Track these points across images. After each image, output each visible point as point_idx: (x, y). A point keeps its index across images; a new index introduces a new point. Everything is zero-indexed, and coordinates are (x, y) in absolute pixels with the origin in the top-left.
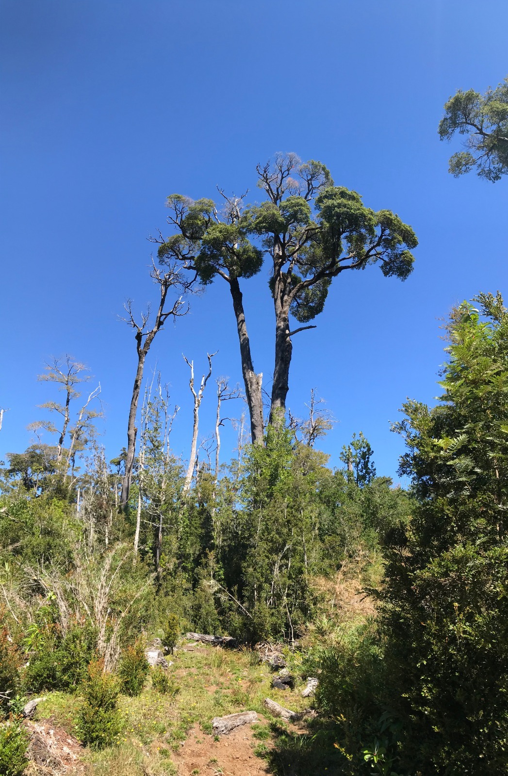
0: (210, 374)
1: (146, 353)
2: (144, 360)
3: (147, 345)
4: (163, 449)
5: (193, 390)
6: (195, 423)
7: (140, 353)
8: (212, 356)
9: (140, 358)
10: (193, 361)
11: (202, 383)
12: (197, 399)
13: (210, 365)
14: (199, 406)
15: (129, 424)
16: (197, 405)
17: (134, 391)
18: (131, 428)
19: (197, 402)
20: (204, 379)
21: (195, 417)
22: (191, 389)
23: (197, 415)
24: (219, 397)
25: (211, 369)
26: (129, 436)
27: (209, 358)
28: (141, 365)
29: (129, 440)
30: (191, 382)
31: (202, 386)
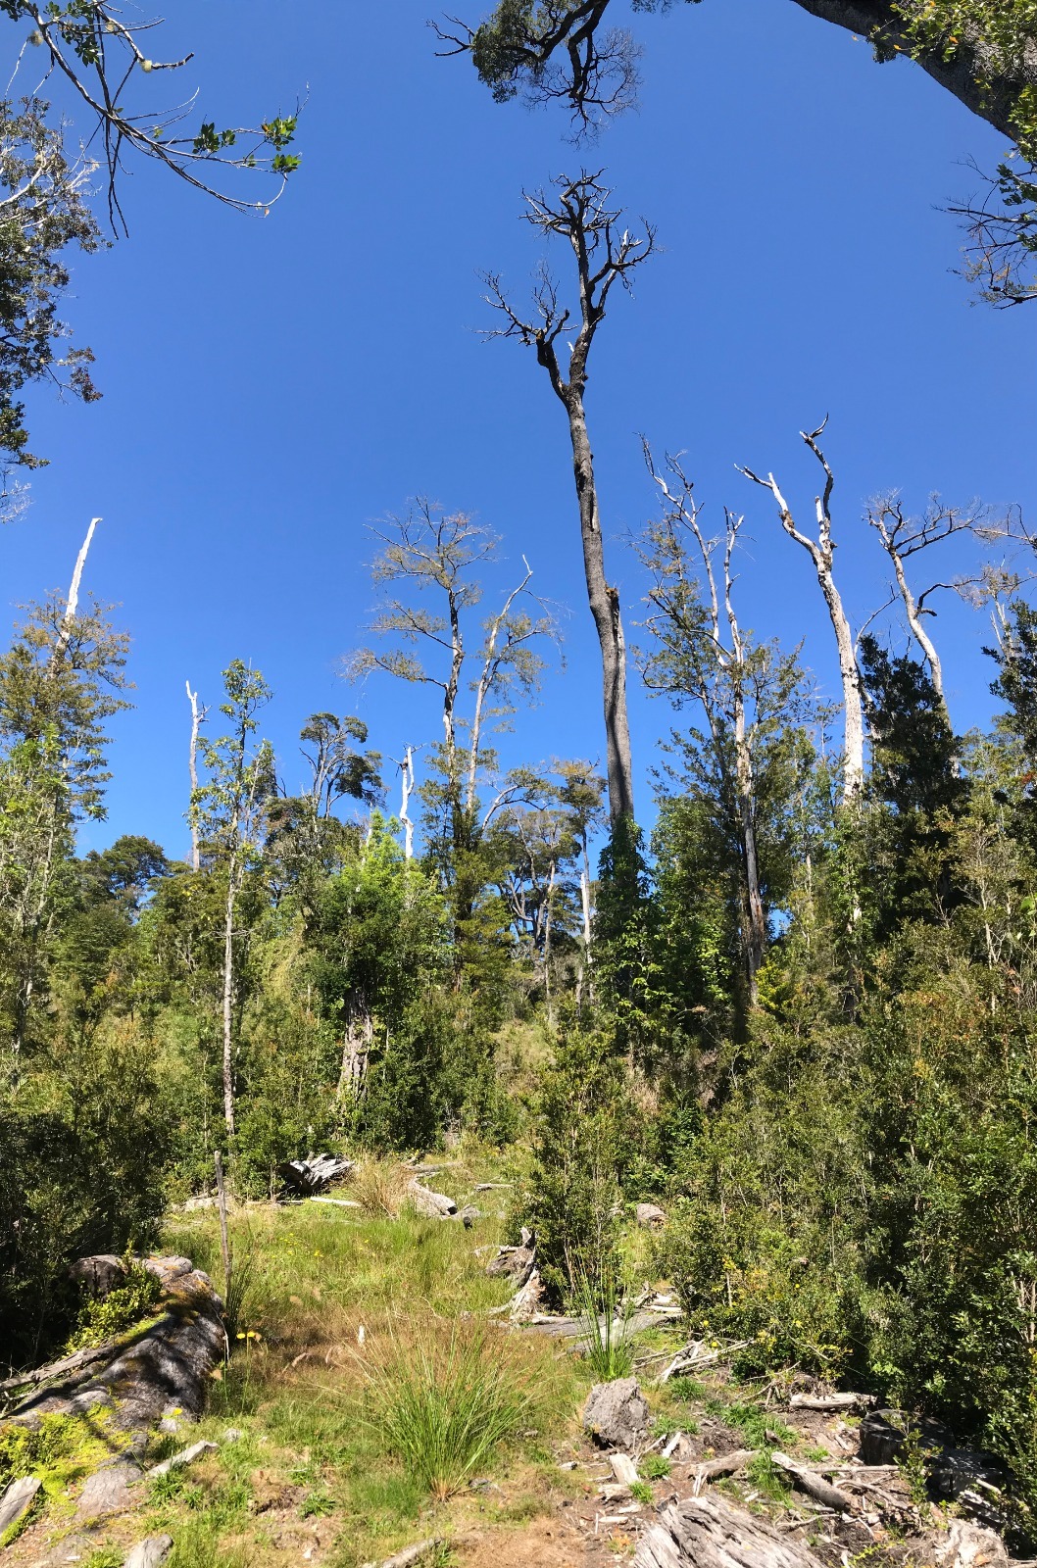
0: (830, 479)
1: (581, 389)
2: (580, 408)
3: (578, 368)
4: (716, 630)
5: (798, 535)
6: (832, 608)
7: (564, 396)
8: (815, 435)
9: (568, 404)
10: (770, 474)
11: (820, 516)
12: (816, 551)
13: (821, 458)
14: (829, 567)
15: (588, 582)
16: (821, 566)
17: (579, 497)
18: (594, 591)
19: (819, 560)
20: (819, 506)
21: (827, 593)
22: (793, 534)
23: (833, 587)
24: (890, 550)
25: (826, 467)
26: (594, 611)
27: (807, 441)
28: (578, 422)
29: (599, 622)
30: (783, 518)
31: (821, 523)
